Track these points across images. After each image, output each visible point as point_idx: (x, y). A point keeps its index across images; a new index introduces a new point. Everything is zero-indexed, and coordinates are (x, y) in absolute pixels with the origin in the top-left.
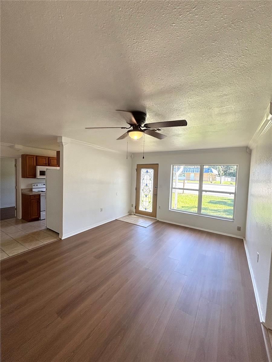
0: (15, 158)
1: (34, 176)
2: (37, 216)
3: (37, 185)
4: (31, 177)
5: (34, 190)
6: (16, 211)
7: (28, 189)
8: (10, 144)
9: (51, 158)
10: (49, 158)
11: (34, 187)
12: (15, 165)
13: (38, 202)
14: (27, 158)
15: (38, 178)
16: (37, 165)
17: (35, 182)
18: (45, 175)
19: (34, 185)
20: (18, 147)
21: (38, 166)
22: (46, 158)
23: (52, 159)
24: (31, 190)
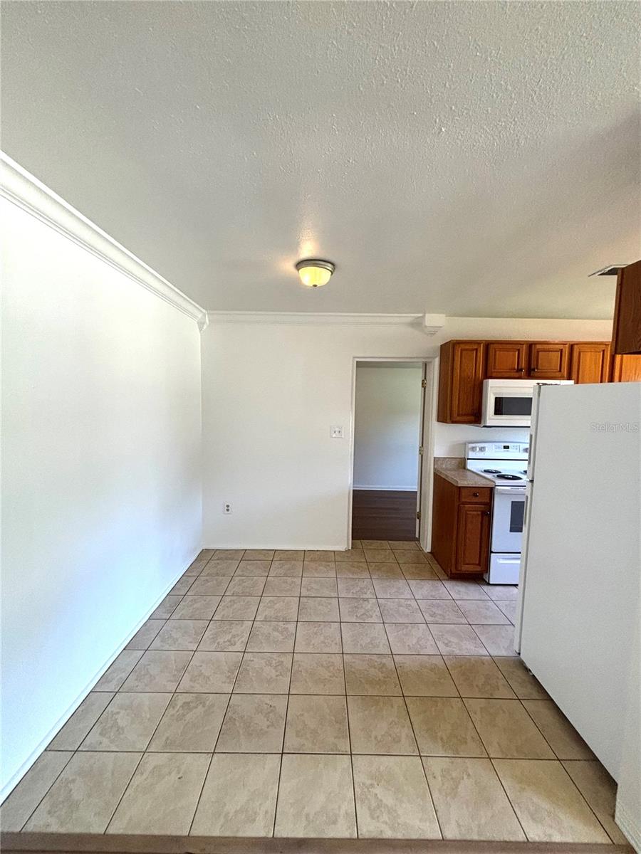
0: (424, 360)
1: (475, 417)
2: (478, 569)
3: (482, 449)
4: (466, 418)
5: (471, 465)
6: (418, 520)
7: (454, 462)
8: (413, 315)
9: (538, 346)
10: (531, 345)
11: (471, 455)
12: (423, 381)
13: (483, 513)
14: (458, 353)
15: (488, 424)
16: (488, 376)
17: (478, 439)
18: (530, 414)
19: (473, 449)
20: (435, 319)
21: (490, 380)
22: (519, 347)
23: (545, 351)
24: (462, 464)
